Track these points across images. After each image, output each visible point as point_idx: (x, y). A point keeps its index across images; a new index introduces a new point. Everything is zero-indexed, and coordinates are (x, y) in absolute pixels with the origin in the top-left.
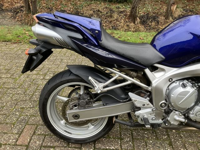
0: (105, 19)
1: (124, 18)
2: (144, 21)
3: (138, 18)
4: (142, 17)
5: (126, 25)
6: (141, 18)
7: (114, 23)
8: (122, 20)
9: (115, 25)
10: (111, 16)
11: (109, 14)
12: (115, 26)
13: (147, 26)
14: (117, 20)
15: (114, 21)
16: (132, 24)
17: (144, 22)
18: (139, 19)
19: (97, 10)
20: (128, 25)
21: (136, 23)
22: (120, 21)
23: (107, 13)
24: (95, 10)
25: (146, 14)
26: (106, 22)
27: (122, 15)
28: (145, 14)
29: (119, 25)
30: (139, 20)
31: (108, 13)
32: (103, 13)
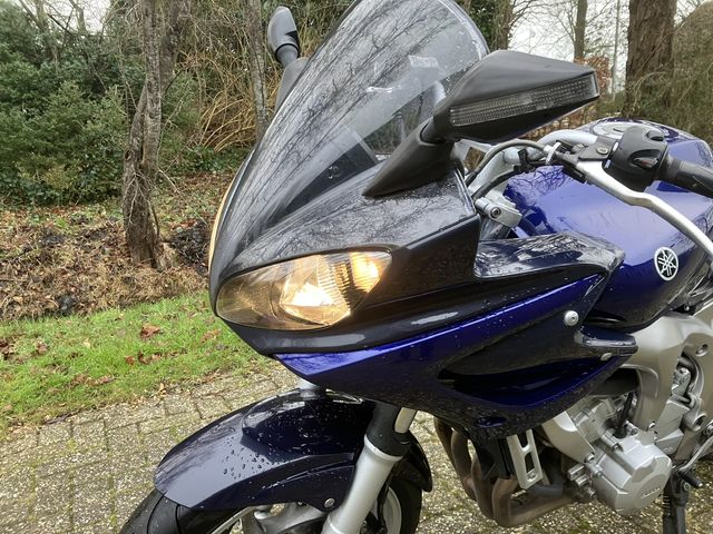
0: (20, 273)
1: (106, 257)
2: (191, 252)
3: (165, 245)
4: (183, 238)
5: (117, 279)
6: (177, 241)
7: (65, 284)
8: (101, 265)
9: (73, 290)
10: (47, 259)
11: (36, 252)
12: (69, 294)
14: (75, 268)
15: (65, 273)
16: (147, 271)
17: (193, 255)
18: (171, 246)
20: (126, 280)
21: (162, 263)
22: (91, 271)
23: (26, 250)
25: (197, 227)
26: (24, 285)
27: (97, 244)
28: (190, 225)
29: (91, 284)
30: (173, 251)
31: (30, 250)
32: (8, 250)
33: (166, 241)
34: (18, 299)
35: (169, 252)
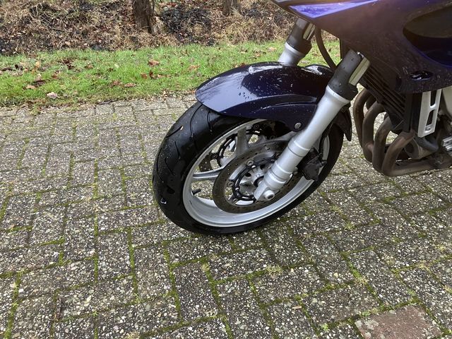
0: (68, 27)
1: (120, 22)
2: (174, 25)
3: (157, 18)
4: (169, 15)
5: (127, 37)
6: (166, 16)
7: (95, 37)
8: (117, 27)
9: (100, 41)
10: (84, 19)
11: (76, 14)
12: (98, 43)
13: (184, 36)
14: (101, 27)
15: (95, 30)
16: (145, 34)
17: (175, 26)
18: (161, 19)
19: (39, 6)
20: (133, 39)
21: (155, 31)
22: (111, 30)
23: (71, 12)
24: (36, 6)
25: (178, 8)
26: (71, 35)
27: (114, 13)
28: (173, 6)
29: (111, 39)
30: (162, 23)
31: (73, 12)
32: (60, 11)
33: (157, 15)
34: (68, 43)
35: (160, 23)
